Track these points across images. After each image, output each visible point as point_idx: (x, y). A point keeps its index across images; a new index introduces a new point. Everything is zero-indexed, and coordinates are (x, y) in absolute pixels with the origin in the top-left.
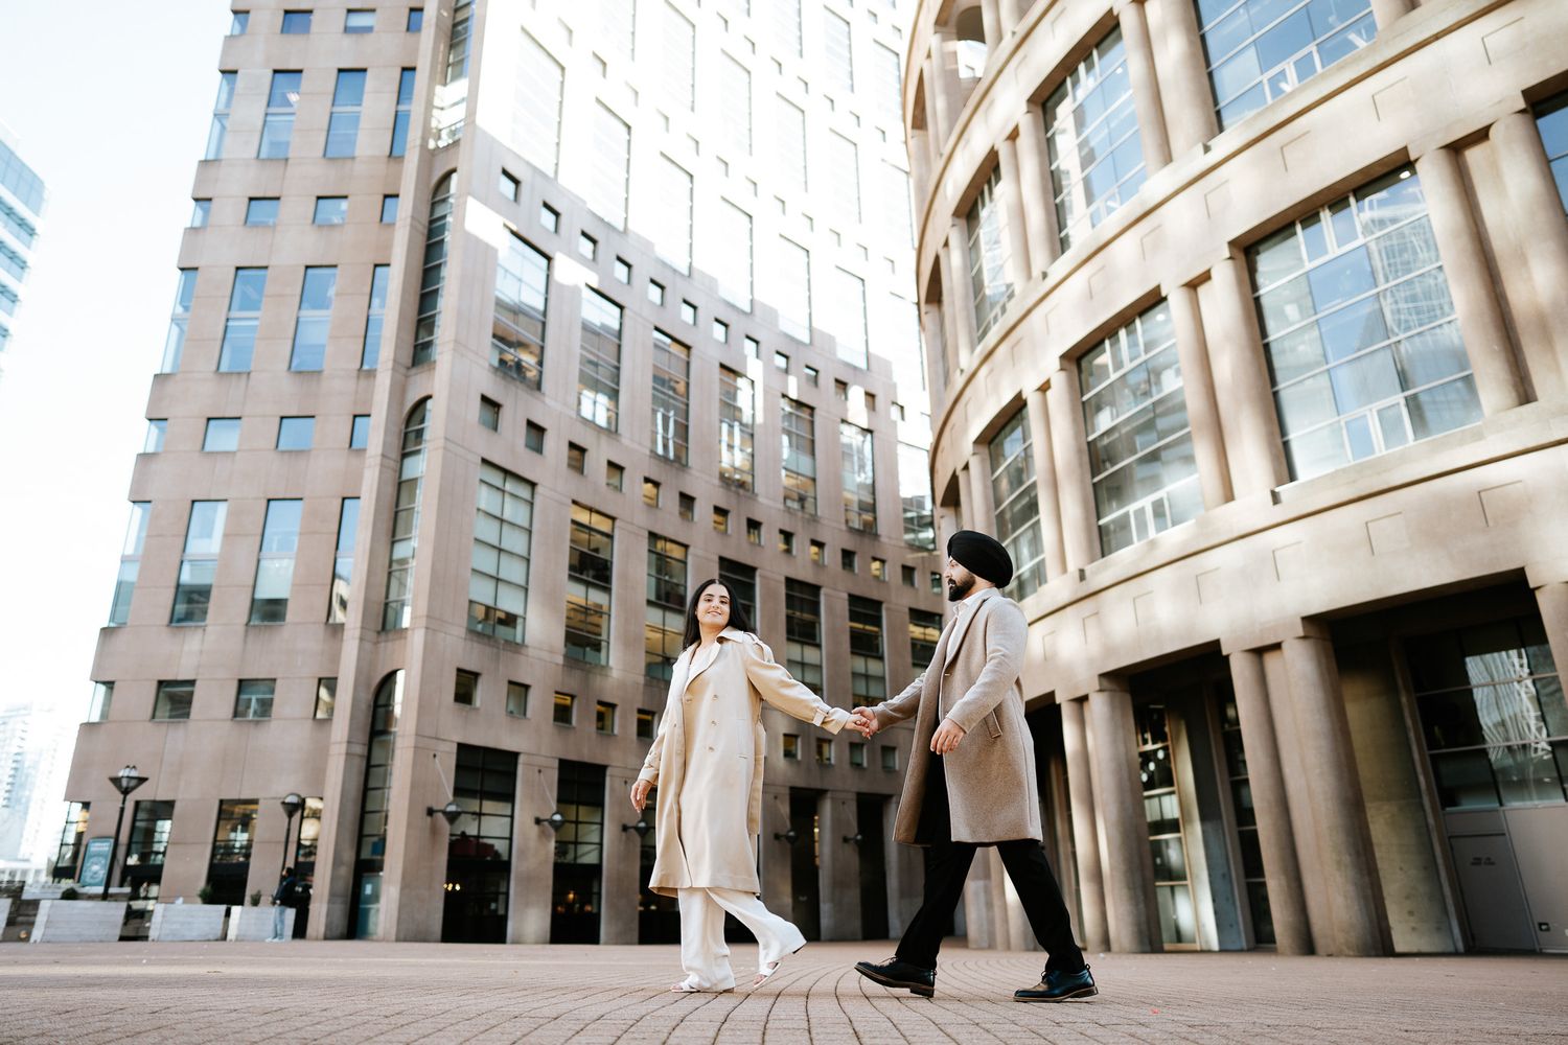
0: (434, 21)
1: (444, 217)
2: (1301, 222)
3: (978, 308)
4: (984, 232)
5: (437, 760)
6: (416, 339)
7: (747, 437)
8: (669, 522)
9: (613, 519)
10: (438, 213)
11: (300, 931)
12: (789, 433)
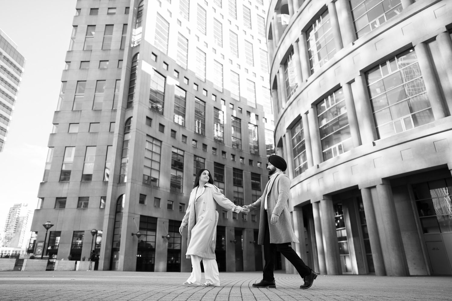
0: (132, 11)
1: (136, 66)
2: (381, 65)
3: (288, 91)
4: (289, 69)
5: (134, 220)
6: (128, 101)
7: (222, 127)
8: (200, 152)
9: (184, 151)
10: (134, 65)
11: (96, 268)
12: (234, 127)
